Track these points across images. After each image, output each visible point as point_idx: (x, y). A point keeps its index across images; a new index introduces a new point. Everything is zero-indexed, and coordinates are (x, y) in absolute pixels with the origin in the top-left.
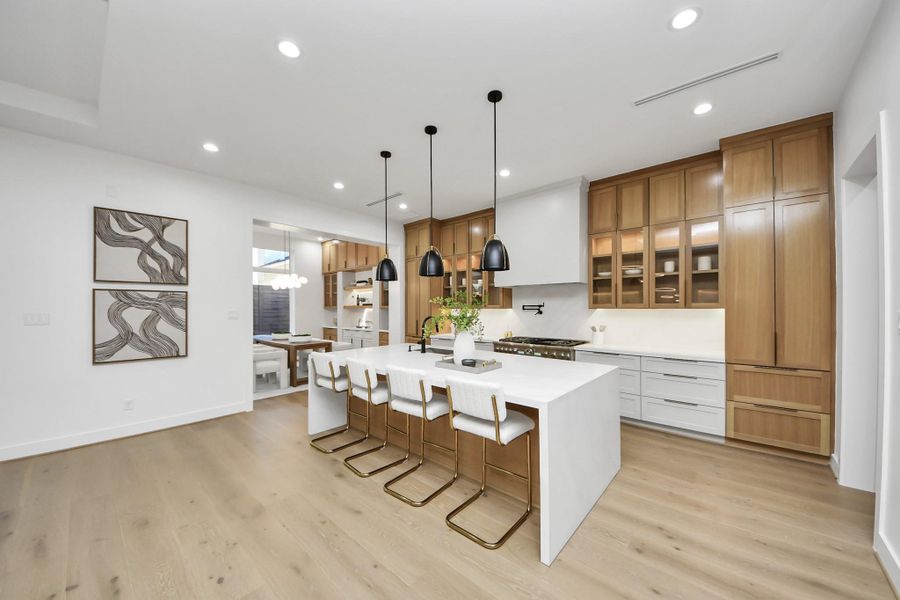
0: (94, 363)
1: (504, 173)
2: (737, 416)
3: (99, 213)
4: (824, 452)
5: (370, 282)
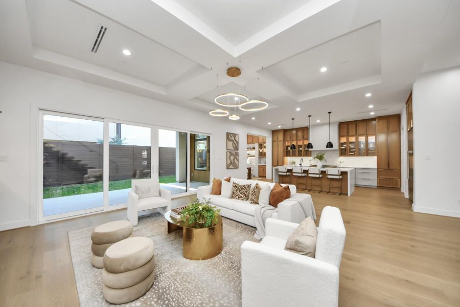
0: (227, 169)
2: (380, 181)
3: (228, 134)
4: (399, 187)
5: (254, 148)
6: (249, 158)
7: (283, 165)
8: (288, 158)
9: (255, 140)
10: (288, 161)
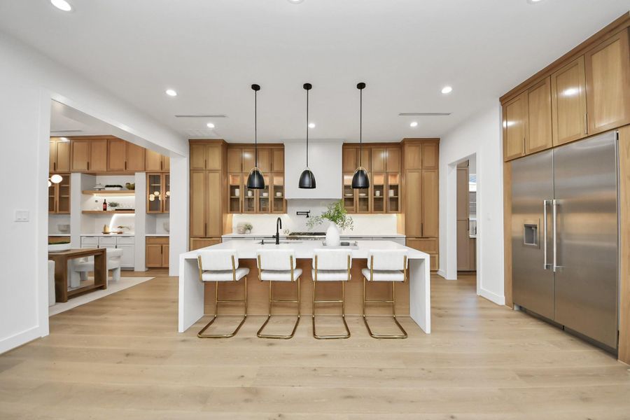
1: (312, 126)
5: (131, 188)
6: (116, 216)
7: (217, 240)
8: (234, 215)
9: (136, 162)
10: (235, 225)
